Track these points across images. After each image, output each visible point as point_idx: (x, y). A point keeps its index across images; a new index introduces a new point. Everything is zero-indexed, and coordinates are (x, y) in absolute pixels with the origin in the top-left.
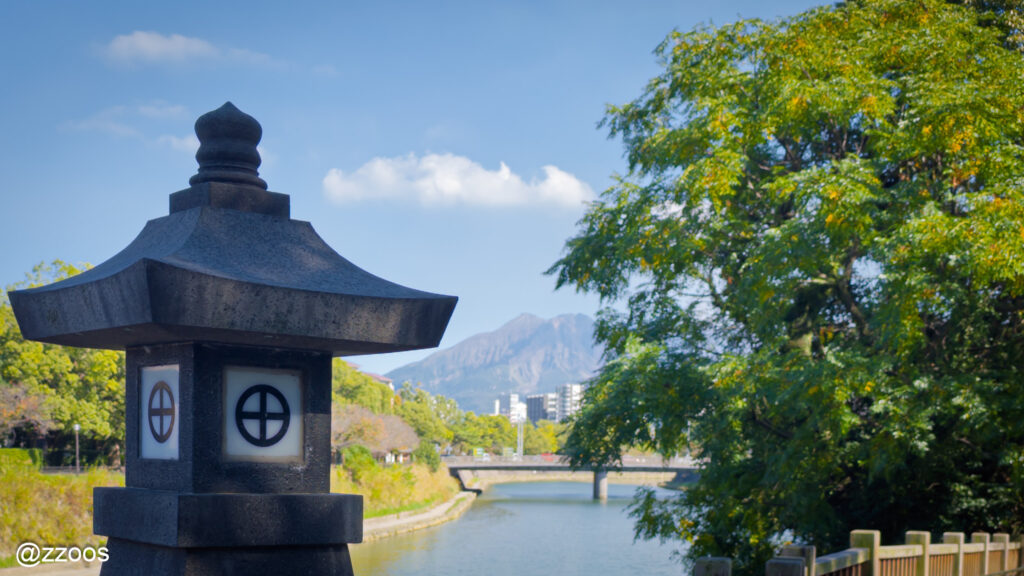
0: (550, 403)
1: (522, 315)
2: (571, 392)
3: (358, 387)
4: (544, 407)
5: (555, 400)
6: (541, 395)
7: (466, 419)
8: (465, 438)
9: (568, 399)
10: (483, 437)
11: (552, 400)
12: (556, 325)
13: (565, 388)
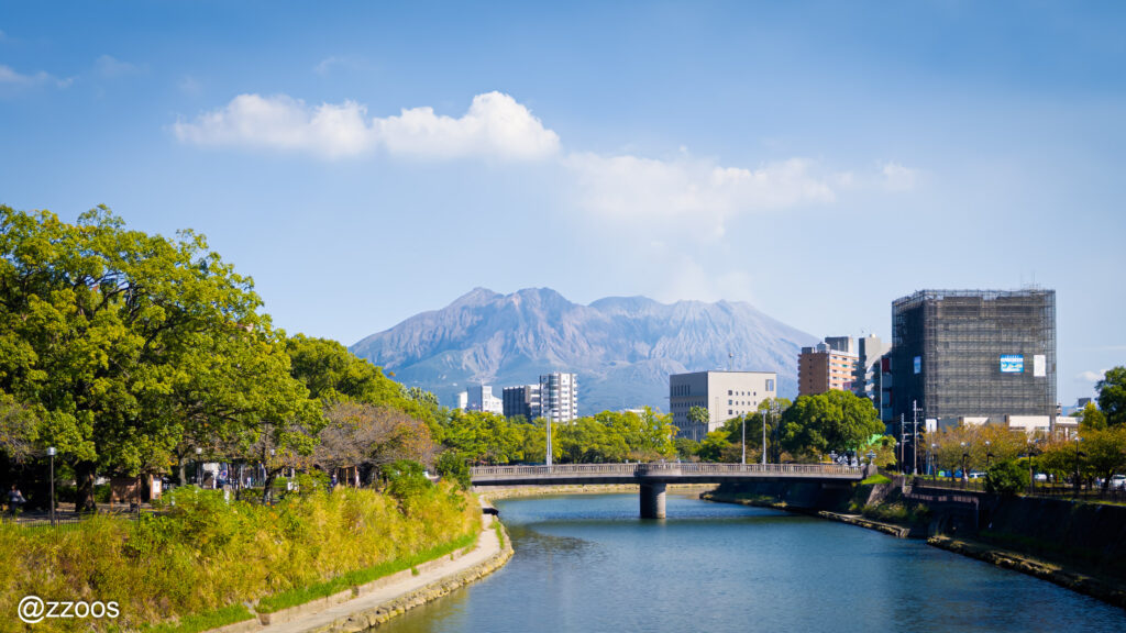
0: (533, 396)
1: (475, 289)
2: (559, 382)
3: (365, 380)
4: (527, 401)
5: (539, 392)
6: (522, 387)
7: (453, 418)
8: (456, 442)
9: (556, 391)
10: (476, 441)
11: (535, 392)
12: (517, 302)
13: (551, 377)
